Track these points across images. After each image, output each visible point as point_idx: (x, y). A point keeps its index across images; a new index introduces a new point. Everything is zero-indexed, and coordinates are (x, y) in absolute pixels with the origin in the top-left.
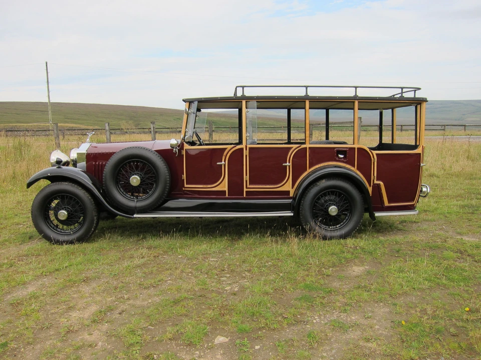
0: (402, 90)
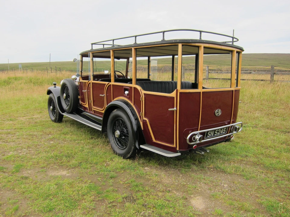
0: (233, 40)
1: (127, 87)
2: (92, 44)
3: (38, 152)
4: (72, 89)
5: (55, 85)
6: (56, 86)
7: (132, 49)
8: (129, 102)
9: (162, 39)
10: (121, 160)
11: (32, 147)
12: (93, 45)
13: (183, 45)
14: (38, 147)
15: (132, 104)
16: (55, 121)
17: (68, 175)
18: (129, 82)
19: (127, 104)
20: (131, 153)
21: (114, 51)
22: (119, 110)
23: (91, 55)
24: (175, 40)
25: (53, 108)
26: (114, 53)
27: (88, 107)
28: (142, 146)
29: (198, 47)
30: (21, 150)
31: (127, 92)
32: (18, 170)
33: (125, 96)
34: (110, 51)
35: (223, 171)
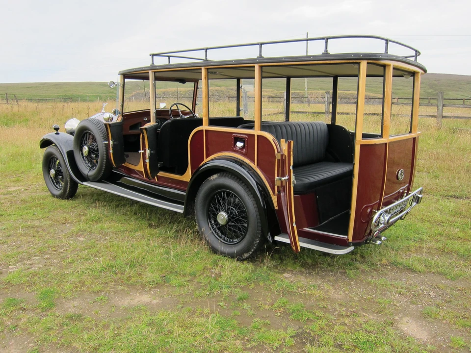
1: (240, 135)
2: (153, 55)
3: (67, 261)
4: (103, 138)
5: (57, 129)
6: (59, 131)
7: (254, 67)
8: (247, 161)
9: (324, 52)
10: (235, 263)
11: (49, 252)
12: (154, 57)
13: (368, 63)
14: (61, 251)
15: (254, 166)
16: (62, 197)
17: (155, 302)
18: (240, 126)
19: (241, 164)
20: (252, 250)
21: (208, 69)
22: (225, 176)
23: (151, 75)
24: (355, 54)
25: (56, 173)
26: (208, 72)
27: (143, 170)
28: (277, 238)
29: (384, 66)
30: (29, 259)
31: (240, 144)
32: (51, 302)
33: (236, 151)
34: (201, 69)
35: (408, 269)
